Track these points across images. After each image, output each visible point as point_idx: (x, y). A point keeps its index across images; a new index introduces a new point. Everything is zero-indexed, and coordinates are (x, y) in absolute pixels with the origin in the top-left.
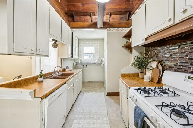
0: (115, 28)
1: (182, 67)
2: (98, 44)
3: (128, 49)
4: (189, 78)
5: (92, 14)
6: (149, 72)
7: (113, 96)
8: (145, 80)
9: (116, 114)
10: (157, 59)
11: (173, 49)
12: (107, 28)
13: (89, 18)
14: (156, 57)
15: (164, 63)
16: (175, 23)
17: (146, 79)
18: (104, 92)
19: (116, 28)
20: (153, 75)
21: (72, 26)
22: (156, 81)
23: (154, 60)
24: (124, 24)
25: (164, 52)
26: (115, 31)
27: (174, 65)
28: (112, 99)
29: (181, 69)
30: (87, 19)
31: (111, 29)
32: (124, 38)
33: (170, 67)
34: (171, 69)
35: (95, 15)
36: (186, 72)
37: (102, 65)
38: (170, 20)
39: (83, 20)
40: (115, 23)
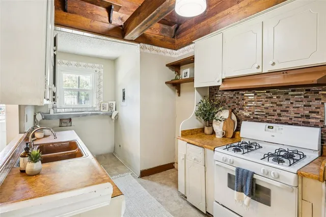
0: (154, 47)
1: (258, 117)
2: (102, 71)
3: (175, 87)
4: (269, 127)
5: (113, 7)
6: (217, 125)
7: (152, 176)
8: (217, 136)
9: (175, 201)
10: (229, 107)
11: (250, 96)
12: (142, 44)
13: (103, 12)
14: (227, 104)
15: (238, 112)
16: (263, 72)
17: (219, 135)
18: (130, 174)
19: (156, 48)
20: (225, 128)
21: (59, 21)
22: (231, 135)
23: (225, 109)
24: (169, 43)
25: (238, 98)
26: (153, 52)
27: (250, 114)
28: (152, 180)
29: (257, 118)
30: (98, 13)
31: (148, 46)
32: (168, 68)
33: (245, 117)
34: (247, 119)
35: (117, 11)
36: (262, 121)
37: (113, 117)
38: (258, 67)
39: (89, 12)
40: (155, 37)
